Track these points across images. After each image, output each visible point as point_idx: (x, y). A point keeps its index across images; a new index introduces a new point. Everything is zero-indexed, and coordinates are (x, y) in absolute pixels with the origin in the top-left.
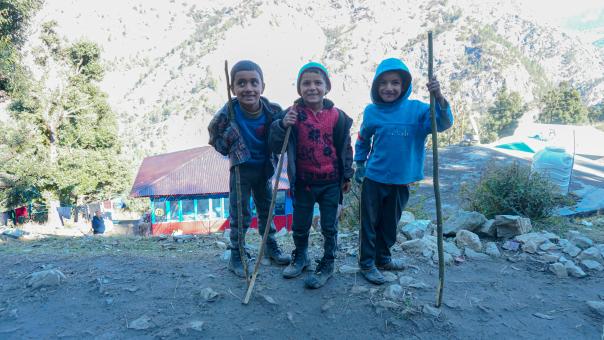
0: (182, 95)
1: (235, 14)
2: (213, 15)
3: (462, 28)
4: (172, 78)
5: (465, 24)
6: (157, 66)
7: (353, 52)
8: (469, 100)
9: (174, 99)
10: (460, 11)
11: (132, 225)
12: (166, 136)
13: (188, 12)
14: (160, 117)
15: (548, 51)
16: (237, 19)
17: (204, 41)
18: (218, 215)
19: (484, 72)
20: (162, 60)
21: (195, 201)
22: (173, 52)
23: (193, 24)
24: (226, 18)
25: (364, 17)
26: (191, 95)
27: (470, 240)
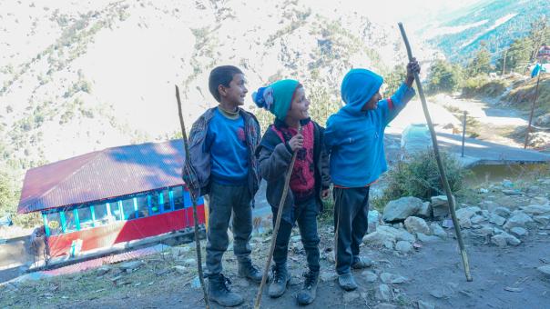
0: (54, 101)
1: (103, 17)
2: (78, 18)
3: (314, 23)
4: (41, 84)
5: (316, 20)
6: (23, 72)
7: (220, 49)
8: (325, 85)
9: (45, 105)
10: (310, 10)
11: (23, 242)
12: (41, 143)
13: (51, 16)
14: (33, 124)
15: (382, 41)
16: (104, 23)
17: (72, 45)
18: (118, 218)
19: (335, 61)
20: (27, 65)
21: (92, 208)
22: (39, 57)
23: (58, 28)
24: (93, 22)
25: (227, 16)
26: (64, 100)
27: (419, 225)
